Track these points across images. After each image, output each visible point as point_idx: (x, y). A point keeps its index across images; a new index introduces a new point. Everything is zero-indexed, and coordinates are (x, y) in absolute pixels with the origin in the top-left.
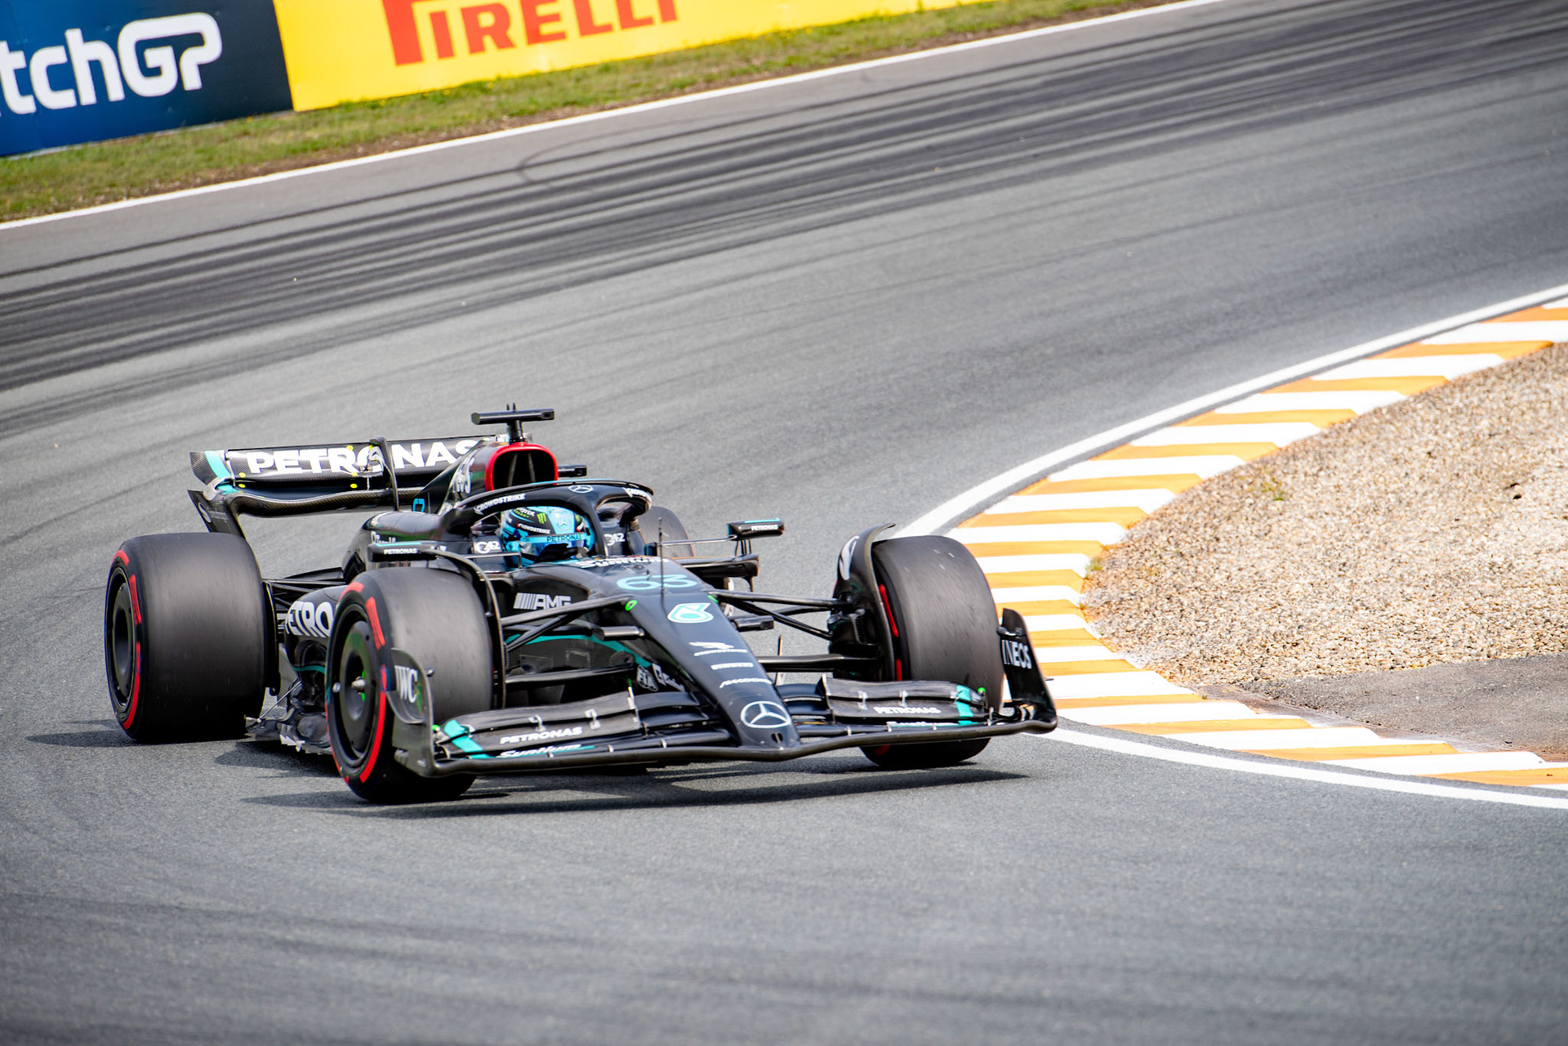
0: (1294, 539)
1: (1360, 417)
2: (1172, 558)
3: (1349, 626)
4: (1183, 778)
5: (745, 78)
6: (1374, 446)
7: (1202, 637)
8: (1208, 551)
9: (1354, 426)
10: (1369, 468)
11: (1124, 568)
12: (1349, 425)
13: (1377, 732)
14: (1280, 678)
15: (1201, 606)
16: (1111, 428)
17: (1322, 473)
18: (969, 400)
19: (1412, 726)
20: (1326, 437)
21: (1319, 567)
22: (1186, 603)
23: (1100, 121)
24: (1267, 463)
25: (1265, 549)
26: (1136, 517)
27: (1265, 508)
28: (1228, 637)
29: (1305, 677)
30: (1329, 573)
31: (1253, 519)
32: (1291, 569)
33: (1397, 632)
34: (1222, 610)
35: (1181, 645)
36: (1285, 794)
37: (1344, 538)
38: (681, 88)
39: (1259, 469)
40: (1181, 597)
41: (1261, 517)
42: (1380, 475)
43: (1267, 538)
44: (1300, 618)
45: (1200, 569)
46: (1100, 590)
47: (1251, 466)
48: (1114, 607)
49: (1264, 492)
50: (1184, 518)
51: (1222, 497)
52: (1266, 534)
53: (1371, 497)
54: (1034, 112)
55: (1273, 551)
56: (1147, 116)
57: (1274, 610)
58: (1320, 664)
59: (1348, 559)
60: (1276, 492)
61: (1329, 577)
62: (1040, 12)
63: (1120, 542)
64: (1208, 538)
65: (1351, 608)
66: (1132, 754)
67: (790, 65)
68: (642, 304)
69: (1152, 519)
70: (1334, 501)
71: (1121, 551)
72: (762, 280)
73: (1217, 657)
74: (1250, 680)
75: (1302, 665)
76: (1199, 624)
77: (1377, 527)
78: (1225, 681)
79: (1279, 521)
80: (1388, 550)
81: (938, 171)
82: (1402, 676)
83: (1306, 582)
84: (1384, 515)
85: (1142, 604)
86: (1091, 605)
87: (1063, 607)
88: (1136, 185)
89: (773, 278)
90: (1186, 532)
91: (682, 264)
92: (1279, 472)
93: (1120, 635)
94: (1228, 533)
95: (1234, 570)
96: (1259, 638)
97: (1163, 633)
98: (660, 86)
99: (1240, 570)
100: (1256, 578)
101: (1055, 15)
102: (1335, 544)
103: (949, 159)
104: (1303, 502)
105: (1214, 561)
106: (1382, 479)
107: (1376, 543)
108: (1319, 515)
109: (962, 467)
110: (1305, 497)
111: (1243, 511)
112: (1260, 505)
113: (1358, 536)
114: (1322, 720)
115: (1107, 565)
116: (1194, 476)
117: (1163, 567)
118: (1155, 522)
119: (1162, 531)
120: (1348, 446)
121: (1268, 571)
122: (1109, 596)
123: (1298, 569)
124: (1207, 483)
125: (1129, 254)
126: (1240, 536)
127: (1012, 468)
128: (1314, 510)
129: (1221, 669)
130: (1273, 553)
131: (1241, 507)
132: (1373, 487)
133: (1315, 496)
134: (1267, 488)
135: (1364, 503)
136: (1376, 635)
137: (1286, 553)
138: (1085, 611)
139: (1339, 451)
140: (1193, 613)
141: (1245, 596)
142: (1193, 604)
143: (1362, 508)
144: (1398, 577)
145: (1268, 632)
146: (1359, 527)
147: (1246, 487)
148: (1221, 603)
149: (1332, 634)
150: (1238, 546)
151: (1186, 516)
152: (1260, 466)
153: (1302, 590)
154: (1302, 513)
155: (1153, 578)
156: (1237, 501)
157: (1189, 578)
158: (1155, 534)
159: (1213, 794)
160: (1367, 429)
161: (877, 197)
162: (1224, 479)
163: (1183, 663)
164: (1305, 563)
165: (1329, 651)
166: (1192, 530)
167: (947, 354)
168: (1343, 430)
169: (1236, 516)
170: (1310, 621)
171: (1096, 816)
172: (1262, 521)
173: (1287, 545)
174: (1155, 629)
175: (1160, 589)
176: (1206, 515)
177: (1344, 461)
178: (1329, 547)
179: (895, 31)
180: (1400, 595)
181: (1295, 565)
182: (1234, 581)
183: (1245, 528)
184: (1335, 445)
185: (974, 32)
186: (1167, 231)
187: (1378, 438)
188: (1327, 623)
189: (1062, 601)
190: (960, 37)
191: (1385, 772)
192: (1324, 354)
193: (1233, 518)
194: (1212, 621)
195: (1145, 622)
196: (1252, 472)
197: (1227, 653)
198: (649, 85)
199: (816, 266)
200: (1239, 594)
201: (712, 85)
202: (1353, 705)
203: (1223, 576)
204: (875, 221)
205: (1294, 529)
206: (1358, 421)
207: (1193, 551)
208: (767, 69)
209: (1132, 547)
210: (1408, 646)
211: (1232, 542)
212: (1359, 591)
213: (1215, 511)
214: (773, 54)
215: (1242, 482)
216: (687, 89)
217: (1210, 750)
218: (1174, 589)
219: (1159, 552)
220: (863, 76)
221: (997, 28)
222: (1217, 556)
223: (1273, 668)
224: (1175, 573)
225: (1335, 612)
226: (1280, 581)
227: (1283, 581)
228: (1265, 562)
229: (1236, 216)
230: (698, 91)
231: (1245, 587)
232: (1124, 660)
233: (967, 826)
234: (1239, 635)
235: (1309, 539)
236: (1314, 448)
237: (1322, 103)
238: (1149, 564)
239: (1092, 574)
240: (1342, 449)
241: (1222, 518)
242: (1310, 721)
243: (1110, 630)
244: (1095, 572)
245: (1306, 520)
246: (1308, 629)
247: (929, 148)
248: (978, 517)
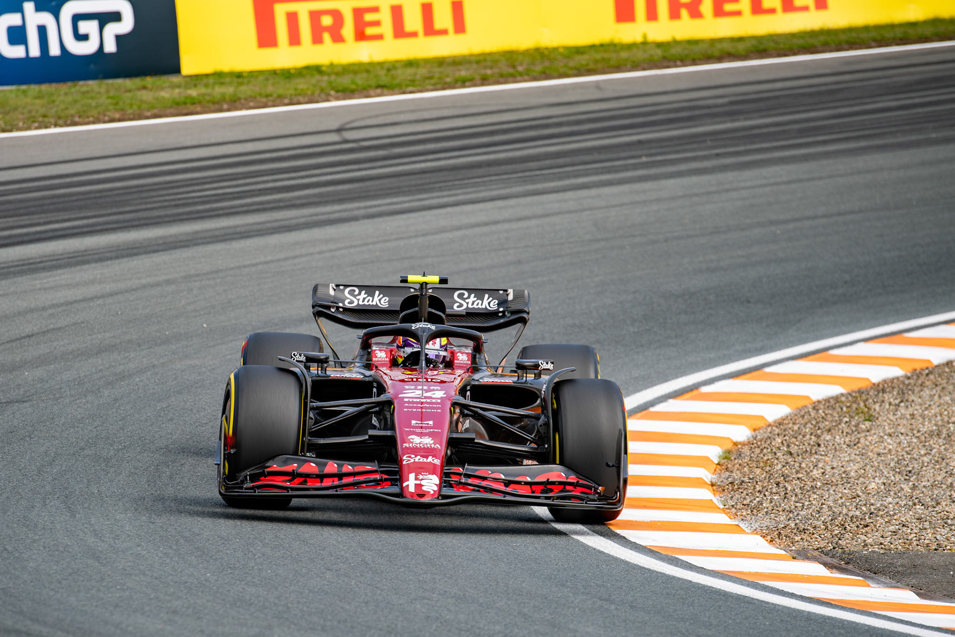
0: (876, 450)
1: (936, 366)
2: (783, 455)
3: (908, 516)
4: (769, 613)
5: (510, 79)
6: (943, 388)
7: (798, 514)
8: (811, 453)
9: (931, 373)
10: (937, 404)
11: (747, 459)
12: (927, 371)
13: (918, 594)
14: (852, 549)
15: (800, 492)
16: (750, 357)
17: (902, 404)
18: (647, 327)
19: (945, 593)
20: (909, 378)
21: (891, 472)
22: (789, 489)
23: (768, 134)
24: (863, 393)
25: (853, 455)
26: (761, 424)
27: (857, 426)
28: (817, 516)
29: (870, 550)
30: (898, 477)
31: (847, 433)
32: (870, 472)
33: (943, 524)
34: (815, 496)
35: (782, 519)
36: (842, 631)
37: (912, 452)
38: (463, 83)
39: (856, 397)
40: (787, 485)
41: (853, 432)
42: (945, 410)
43: (856, 447)
44: (872, 507)
45: (803, 465)
46: (728, 473)
47: (850, 394)
48: (736, 487)
49: (857, 414)
50: (796, 428)
51: (826, 415)
52: (855, 445)
53: (936, 425)
54: (720, 123)
55: (859, 457)
56: (802, 133)
57: (854, 500)
58: (883, 542)
59: (913, 468)
60: (867, 415)
61: (898, 480)
62: (732, 51)
63: (746, 440)
64: (812, 443)
65: (911, 503)
66: (734, 592)
67: (544, 73)
68: (416, 236)
69: (773, 426)
70: (909, 425)
71: (747, 447)
72: (507, 226)
73: (808, 530)
74: (829, 548)
75: (870, 541)
76: (798, 504)
77: (938, 447)
78: (811, 547)
79: (866, 436)
80: (944, 464)
81: (644, 159)
82: (942, 556)
83: (880, 482)
84: (945, 438)
85: (757, 486)
86: (719, 484)
87: (697, 483)
88: (789, 182)
89: (514, 226)
90: (796, 438)
91: (449, 209)
92: (871, 401)
93: (738, 507)
94: (827, 441)
95: (828, 468)
96: (840, 518)
97: (770, 509)
98: (448, 80)
99: (833, 468)
100: (844, 476)
101: (743, 53)
102: (905, 456)
103: (653, 151)
104: (886, 424)
105: (815, 460)
106: (946, 413)
107: (936, 458)
108: (896, 434)
109: (637, 375)
110: (888, 421)
111: (840, 427)
112: (853, 423)
113: (923, 452)
114: (879, 582)
115: (735, 456)
116: (808, 398)
117: (776, 461)
118: (774, 428)
119: (778, 435)
120: (924, 387)
121: (853, 471)
122: (734, 478)
123: (875, 472)
124: (816, 404)
125: (778, 232)
126: (836, 444)
127: (673, 379)
128: (893, 430)
129: (809, 538)
130: (858, 458)
131: (840, 424)
132: (939, 418)
133: (895, 420)
134: (860, 411)
135: (930, 429)
136: (927, 525)
137: (868, 460)
138: (714, 488)
139: (917, 389)
140: (794, 496)
141: (834, 487)
142: (794, 490)
143: (928, 432)
144: (949, 484)
145: (847, 515)
146: (924, 446)
147: (845, 409)
148: (815, 491)
149: (894, 521)
150: (833, 451)
151: (798, 426)
152: (857, 394)
153: (876, 487)
154: (884, 431)
155: (768, 468)
156: (837, 419)
157: (794, 471)
158: (773, 437)
159: (789, 627)
160: (940, 375)
161: (597, 174)
162: (829, 402)
163: (782, 532)
164: (882, 468)
165: (890, 533)
166: (801, 437)
167: (635, 292)
168: (922, 374)
169: (835, 429)
170: (879, 510)
171: (701, 634)
172: (853, 435)
173: (870, 454)
174: (764, 505)
175: (772, 477)
176: (812, 426)
177: (920, 397)
178: (901, 458)
179: (624, 55)
180: (948, 497)
181: (874, 469)
182: (827, 476)
183: (840, 439)
184: (915, 385)
185: (682, 60)
186: (808, 218)
187: (947, 383)
188: (891, 513)
189: (698, 478)
190: (672, 64)
191: (919, 623)
192: (915, 318)
193: (833, 431)
194: (807, 503)
195: (758, 499)
196: (850, 398)
197: (815, 528)
198: (440, 78)
199: (547, 220)
200: (830, 486)
201: (485, 82)
202: (903, 574)
203: (819, 472)
204: (594, 192)
205: (876, 443)
206: (933, 369)
207: (800, 452)
208: (527, 74)
209: (755, 445)
210: (949, 535)
211: (829, 448)
212: (918, 492)
213: (820, 425)
214: (533, 64)
215: (842, 405)
216: (467, 84)
217: (792, 595)
218: (782, 478)
219: (774, 450)
220: (597, 85)
221: (700, 59)
222: (817, 457)
223: (848, 541)
224: (784, 466)
225: (898, 505)
226: (861, 479)
227: (863, 479)
228: (852, 465)
229: (861, 211)
230: (475, 85)
231: (835, 481)
232: (738, 525)
233: (605, 631)
234: (826, 515)
235: (886, 451)
236: (898, 386)
237: (934, 135)
238: (765, 458)
239: (723, 461)
240: (919, 388)
241: (824, 430)
242: (869, 582)
243: (731, 503)
244: (726, 460)
245: (886, 437)
246: (877, 516)
247: (640, 142)
248: (644, 413)
